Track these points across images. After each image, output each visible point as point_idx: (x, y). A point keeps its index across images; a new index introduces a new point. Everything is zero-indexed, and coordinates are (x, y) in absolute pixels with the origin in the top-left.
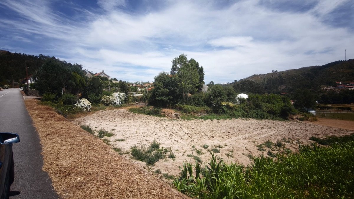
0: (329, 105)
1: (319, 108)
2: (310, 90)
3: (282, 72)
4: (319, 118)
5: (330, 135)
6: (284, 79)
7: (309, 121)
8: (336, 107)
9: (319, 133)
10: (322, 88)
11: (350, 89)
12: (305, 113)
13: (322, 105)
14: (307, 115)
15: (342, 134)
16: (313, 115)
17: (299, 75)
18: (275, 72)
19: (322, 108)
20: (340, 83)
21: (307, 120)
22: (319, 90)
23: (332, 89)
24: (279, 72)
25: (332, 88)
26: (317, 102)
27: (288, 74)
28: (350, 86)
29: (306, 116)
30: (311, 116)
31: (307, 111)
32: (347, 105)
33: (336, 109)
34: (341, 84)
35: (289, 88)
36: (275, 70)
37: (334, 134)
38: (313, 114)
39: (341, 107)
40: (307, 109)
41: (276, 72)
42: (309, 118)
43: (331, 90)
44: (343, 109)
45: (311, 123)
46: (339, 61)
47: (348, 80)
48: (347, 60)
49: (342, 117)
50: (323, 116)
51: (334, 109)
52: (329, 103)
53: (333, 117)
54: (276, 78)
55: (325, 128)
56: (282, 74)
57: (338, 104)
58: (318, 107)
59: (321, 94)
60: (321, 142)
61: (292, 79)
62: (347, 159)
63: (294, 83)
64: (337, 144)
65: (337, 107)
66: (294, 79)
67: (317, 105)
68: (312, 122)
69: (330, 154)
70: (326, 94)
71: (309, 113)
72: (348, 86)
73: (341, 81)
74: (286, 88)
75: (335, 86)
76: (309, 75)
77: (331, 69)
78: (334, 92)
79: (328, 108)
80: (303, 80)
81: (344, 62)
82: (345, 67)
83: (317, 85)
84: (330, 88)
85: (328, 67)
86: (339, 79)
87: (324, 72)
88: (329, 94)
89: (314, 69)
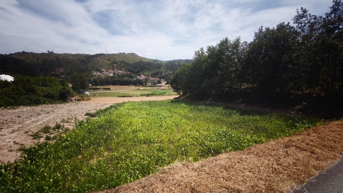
0: (98, 87)
1: (92, 90)
2: (85, 74)
3: (59, 55)
4: (92, 97)
5: (98, 110)
6: (61, 62)
7: (85, 100)
8: (102, 88)
9: (91, 109)
10: (93, 74)
11: (109, 75)
12: (81, 94)
13: (94, 87)
14: (83, 96)
15: (105, 107)
16: (88, 96)
17: (75, 60)
18: (51, 53)
19: (94, 89)
20: (104, 70)
21: (83, 100)
22: (91, 75)
24: (56, 54)
26: (90, 85)
27: (65, 58)
28: (109, 73)
29: (82, 97)
30: (86, 96)
31: (83, 93)
32: (108, 87)
33: (102, 90)
35: (67, 71)
36: (50, 51)
37: (101, 108)
38: (87, 95)
39: (105, 88)
40: (83, 91)
42: (84, 98)
43: (99, 75)
44: (106, 89)
45: (86, 102)
46: (103, 54)
47: (108, 69)
48: (107, 54)
49: (105, 95)
50: (94, 95)
51: (101, 90)
52: (98, 85)
53: (101, 95)
54: (53, 60)
55: (96, 105)
56: (59, 56)
57: (104, 86)
58: (91, 89)
59: (93, 78)
60: (93, 116)
61: (69, 63)
62: (106, 123)
63: (72, 67)
64: (101, 114)
65: (103, 88)
66: (71, 63)
67: (90, 87)
68: (87, 101)
69: (97, 122)
70: (96, 78)
71: (85, 94)
72: (108, 73)
73: (104, 68)
74: (64, 71)
75: (101, 73)
76: (83, 61)
77: (98, 59)
78: (101, 77)
79: (98, 89)
80: (79, 65)
81: (106, 54)
82: (106, 59)
83: (90, 70)
84: (98, 73)
85: (96, 57)
86: (103, 67)
87: (94, 61)
88: (98, 78)
89: (87, 57)
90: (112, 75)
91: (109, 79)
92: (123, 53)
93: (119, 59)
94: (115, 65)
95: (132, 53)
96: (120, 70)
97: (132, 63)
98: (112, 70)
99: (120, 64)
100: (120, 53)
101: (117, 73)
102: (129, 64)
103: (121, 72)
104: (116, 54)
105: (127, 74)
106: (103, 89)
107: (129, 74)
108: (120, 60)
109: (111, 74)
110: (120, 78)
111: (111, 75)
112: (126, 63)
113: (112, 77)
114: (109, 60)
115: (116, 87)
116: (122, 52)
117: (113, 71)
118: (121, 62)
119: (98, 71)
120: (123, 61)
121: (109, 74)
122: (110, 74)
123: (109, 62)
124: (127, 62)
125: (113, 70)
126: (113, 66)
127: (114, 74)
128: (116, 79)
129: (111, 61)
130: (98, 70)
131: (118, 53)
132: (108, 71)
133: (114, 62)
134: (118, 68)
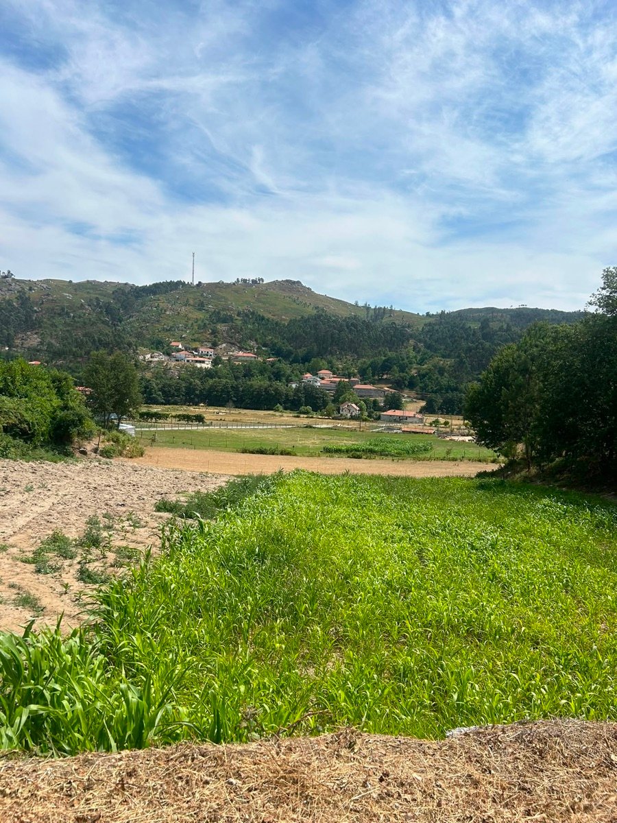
4: (146, 446)
7: (126, 456)
8: (174, 414)
10: (141, 357)
12: (113, 432)
16: (132, 439)
20: (180, 346)
21: (121, 454)
23: (163, 362)
25: (163, 358)
29: (117, 441)
31: (118, 426)
32: (192, 410)
33: (174, 420)
34: (180, 350)
35: (50, 345)
38: (130, 436)
39: (183, 413)
42: (124, 447)
43: (160, 363)
44: (187, 418)
46: (179, 283)
47: (195, 340)
48: (196, 283)
49: (191, 442)
52: (158, 403)
53: (174, 441)
57: (176, 407)
68: (134, 459)
71: (123, 432)
73: (182, 339)
75: (169, 354)
76: (108, 310)
77: (162, 301)
78: (166, 370)
79: (158, 416)
80: (93, 324)
81: (189, 286)
82: (191, 302)
83: (130, 345)
84: (159, 357)
85: (155, 294)
86: (177, 333)
87: (145, 308)
88: (157, 376)
89: (123, 293)
90: (207, 365)
91: (198, 382)
92: (254, 282)
93: (236, 305)
94: (221, 327)
95: (287, 281)
96: (241, 349)
97: (286, 319)
98: (209, 345)
99: (239, 323)
100: (245, 281)
101: (229, 360)
102: (276, 323)
103: (241, 353)
104: (228, 285)
105: (265, 362)
106: (174, 417)
107: (273, 364)
108: (240, 309)
109: (203, 362)
110: (236, 378)
111: (204, 366)
112: (263, 318)
113: (209, 374)
114: (201, 306)
115: (223, 411)
116: (251, 277)
117: (211, 351)
118: (247, 315)
119: (157, 349)
120: (253, 313)
121: (197, 361)
122: (200, 362)
123: (200, 315)
124: (267, 316)
125: (214, 345)
126: (214, 332)
127: (216, 362)
128: (224, 381)
129: (207, 311)
130: (158, 345)
131: (233, 280)
132: (196, 349)
133: (219, 317)
134: (233, 341)
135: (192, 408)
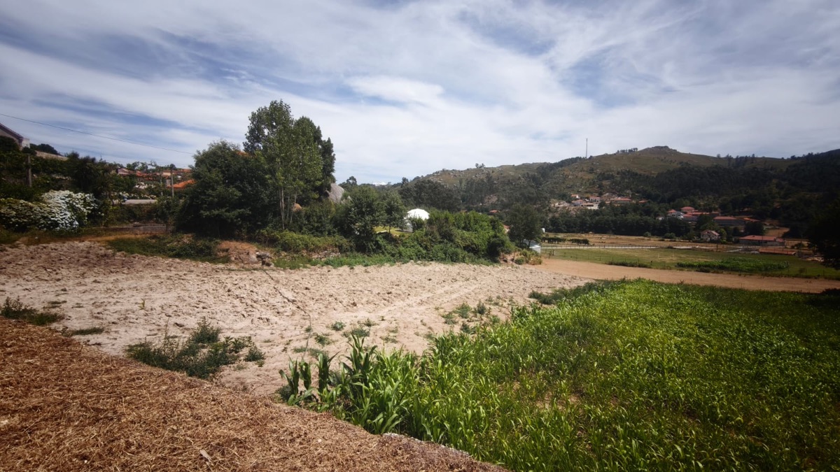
0: (560, 236)
1: (546, 241)
2: (535, 206)
3: (493, 170)
4: (545, 258)
5: (558, 289)
6: (495, 184)
7: (531, 264)
8: (569, 238)
9: (543, 285)
10: (552, 205)
11: (589, 208)
12: (524, 250)
13: (551, 235)
14: (528, 253)
15: (574, 285)
16: (537, 254)
17: (519, 176)
18: (481, 167)
19: (551, 240)
20: (577, 197)
21: (527, 262)
22: (548, 208)
24: (487, 168)
26: (544, 229)
27: (502, 174)
29: (525, 255)
30: (533, 254)
31: (529, 246)
32: (584, 236)
33: (569, 243)
35: (502, 201)
36: (480, 164)
37: (564, 286)
38: (536, 252)
39: (576, 238)
40: (527, 243)
41: (483, 168)
42: (530, 259)
43: (564, 207)
44: (578, 242)
45: (533, 268)
46: (577, 158)
47: (587, 193)
48: (588, 157)
49: (575, 257)
50: (551, 255)
51: (566, 243)
52: (562, 232)
53: (565, 255)
54: (482, 180)
55: (552, 276)
56: (493, 172)
57: (573, 234)
58: (544, 239)
59: (550, 215)
60: (546, 301)
61: (508, 184)
62: (575, 324)
63: (511, 193)
64: (565, 301)
65: (572, 238)
66: (512, 183)
67: (544, 236)
68: (535, 266)
69: (555, 318)
70: (557, 215)
71: (531, 250)
72: (587, 202)
73: (578, 193)
74: (498, 200)
75: (569, 202)
76: (534, 179)
77: (566, 171)
78: (568, 212)
79: (559, 240)
80: (525, 188)
81: (584, 159)
82: (585, 169)
83: (546, 198)
84: (564, 204)
85: (562, 166)
86: (576, 189)
87: (556, 176)
88: (562, 215)
89: (543, 168)
90: (595, 207)
91: (588, 218)
92: (630, 151)
93: (616, 167)
94: (606, 183)
95: (656, 147)
96: (619, 196)
97: (655, 173)
98: (597, 194)
99: (618, 179)
100: (623, 151)
101: (610, 204)
102: (647, 177)
103: (619, 198)
104: (611, 155)
105: (637, 204)
106: (570, 241)
107: (644, 204)
108: (619, 170)
109: (592, 206)
110: (615, 215)
111: (592, 208)
112: (636, 174)
113: (596, 213)
114: (591, 171)
115: (605, 237)
116: (628, 148)
117: (598, 199)
118: (624, 173)
119: (563, 199)
120: (629, 172)
121: (588, 206)
122: (590, 206)
123: (591, 176)
124: (639, 172)
125: (600, 195)
126: (601, 186)
127: (601, 205)
128: (606, 217)
129: (596, 173)
130: (563, 197)
131: (615, 152)
132: (588, 198)
133: (604, 176)
134: (614, 191)
135: (583, 235)
